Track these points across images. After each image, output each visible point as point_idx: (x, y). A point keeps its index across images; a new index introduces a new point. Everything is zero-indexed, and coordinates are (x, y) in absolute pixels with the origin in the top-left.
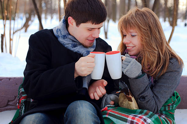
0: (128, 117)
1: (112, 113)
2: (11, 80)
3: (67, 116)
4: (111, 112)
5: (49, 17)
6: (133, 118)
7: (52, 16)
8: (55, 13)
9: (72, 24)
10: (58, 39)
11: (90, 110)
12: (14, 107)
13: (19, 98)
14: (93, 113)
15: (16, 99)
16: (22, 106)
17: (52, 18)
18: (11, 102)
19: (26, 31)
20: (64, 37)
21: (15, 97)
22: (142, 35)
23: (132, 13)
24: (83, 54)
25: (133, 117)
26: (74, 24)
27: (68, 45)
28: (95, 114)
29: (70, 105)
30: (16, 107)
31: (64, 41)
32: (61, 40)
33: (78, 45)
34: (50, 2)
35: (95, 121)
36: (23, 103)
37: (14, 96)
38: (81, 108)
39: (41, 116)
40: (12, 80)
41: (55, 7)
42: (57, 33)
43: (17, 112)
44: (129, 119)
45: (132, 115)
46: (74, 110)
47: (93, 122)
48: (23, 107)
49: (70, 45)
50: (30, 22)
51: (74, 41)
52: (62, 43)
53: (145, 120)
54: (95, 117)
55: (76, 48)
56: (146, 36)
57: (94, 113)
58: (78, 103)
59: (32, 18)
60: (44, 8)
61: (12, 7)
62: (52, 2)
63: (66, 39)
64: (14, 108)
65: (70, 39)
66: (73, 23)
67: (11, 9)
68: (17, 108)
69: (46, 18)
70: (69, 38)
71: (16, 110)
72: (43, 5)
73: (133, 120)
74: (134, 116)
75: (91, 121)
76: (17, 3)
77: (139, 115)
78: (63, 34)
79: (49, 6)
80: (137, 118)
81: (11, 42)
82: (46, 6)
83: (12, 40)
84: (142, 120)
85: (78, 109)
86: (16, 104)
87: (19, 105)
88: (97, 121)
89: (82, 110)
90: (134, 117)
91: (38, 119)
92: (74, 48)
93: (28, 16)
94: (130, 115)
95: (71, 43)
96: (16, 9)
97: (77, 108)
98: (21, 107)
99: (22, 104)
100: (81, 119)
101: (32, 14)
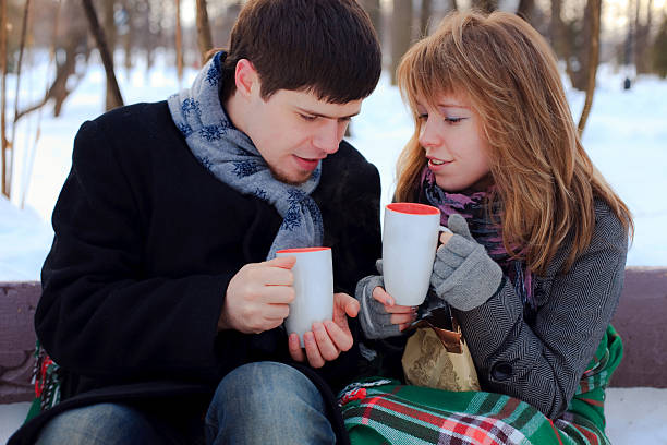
0: (441, 426)
1: (384, 409)
2: (9, 292)
3: (214, 419)
4: (378, 407)
5: (140, 62)
6: (461, 429)
7: (152, 56)
8: (161, 45)
9: (248, 89)
10: (188, 139)
11: (297, 398)
12: (24, 391)
13: (40, 359)
14: (311, 408)
15: (30, 362)
16: (51, 387)
17: (150, 64)
18: (13, 372)
19: (57, 112)
20: (211, 133)
21: (28, 355)
22: (491, 113)
23: (450, 32)
24: (275, 202)
25: (458, 426)
26: (256, 87)
27: (221, 166)
28: (315, 411)
29: (225, 381)
30: (31, 391)
31: (211, 150)
32: (196, 142)
33: (258, 168)
34: (143, 8)
35: (318, 436)
36: (55, 376)
37: (22, 353)
38: (265, 389)
39: (113, 414)
40: (15, 292)
41: (159, 24)
42: (185, 117)
43: (32, 409)
44: (447, 431)
45: (456, 417)
46: (241, 399)
47: (309, 440)
48: (53, 391)
49: (231, 164)
50: (71, 81)
51: (245, 150)
52: (203, 155)
53: (502, 436)
54: (315, 423)
55: (252, 177)
56: (505, 118)
57: (313, 406)
58: (254, 372)
59: (80, 66)
60: (123, 30)
61: (9, 27)
62: (149, 8)
63: (216, 142)
64: (23, 395)
65: (232, 143)
66: (251, 83)
67: (6, 31)
68: (34, 394)
69: (128, 65)
70: (228, 140)
71: (29, 401)
72: (119, 17)
73: (458, 436)
74: (464, 419)
75: (304, 437)
76: (26, 12)
77: (481, 418)
78: (205, 123)
79: (139, 21)
80: (475, 427)
81: (8, 152)
82: (129, 22)
83: (12, 145)
84: (492, 436)
85: (256, 395)
86: (30, 380)
87: (40, 385)
88: (324, 435)
89: (268, 397)
90: (463, 423)
91: (100, 427)
92: (245, 178)
93: (62, 56)
94: (448, 415)
95: (235, 157)
96: (24, 33)
97: (251, 392)
98: (46, 390)
99: (51, 378)
100: (267, 431)
101: (79, 49)
